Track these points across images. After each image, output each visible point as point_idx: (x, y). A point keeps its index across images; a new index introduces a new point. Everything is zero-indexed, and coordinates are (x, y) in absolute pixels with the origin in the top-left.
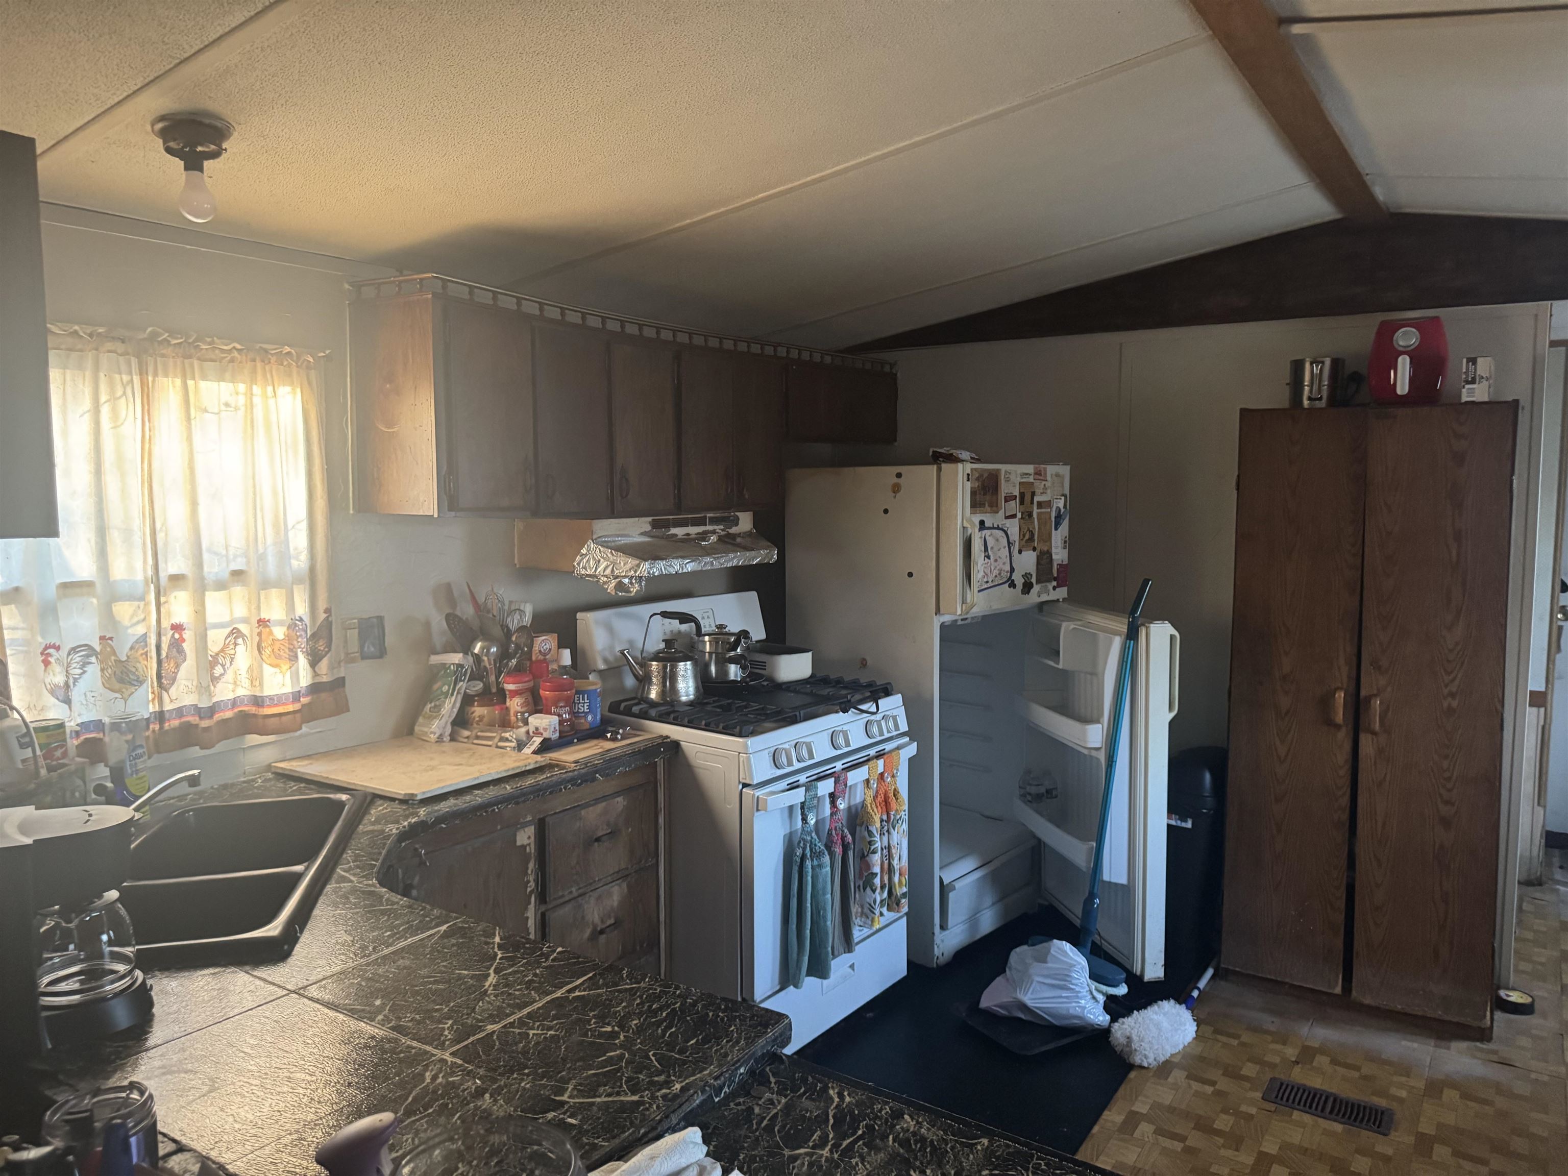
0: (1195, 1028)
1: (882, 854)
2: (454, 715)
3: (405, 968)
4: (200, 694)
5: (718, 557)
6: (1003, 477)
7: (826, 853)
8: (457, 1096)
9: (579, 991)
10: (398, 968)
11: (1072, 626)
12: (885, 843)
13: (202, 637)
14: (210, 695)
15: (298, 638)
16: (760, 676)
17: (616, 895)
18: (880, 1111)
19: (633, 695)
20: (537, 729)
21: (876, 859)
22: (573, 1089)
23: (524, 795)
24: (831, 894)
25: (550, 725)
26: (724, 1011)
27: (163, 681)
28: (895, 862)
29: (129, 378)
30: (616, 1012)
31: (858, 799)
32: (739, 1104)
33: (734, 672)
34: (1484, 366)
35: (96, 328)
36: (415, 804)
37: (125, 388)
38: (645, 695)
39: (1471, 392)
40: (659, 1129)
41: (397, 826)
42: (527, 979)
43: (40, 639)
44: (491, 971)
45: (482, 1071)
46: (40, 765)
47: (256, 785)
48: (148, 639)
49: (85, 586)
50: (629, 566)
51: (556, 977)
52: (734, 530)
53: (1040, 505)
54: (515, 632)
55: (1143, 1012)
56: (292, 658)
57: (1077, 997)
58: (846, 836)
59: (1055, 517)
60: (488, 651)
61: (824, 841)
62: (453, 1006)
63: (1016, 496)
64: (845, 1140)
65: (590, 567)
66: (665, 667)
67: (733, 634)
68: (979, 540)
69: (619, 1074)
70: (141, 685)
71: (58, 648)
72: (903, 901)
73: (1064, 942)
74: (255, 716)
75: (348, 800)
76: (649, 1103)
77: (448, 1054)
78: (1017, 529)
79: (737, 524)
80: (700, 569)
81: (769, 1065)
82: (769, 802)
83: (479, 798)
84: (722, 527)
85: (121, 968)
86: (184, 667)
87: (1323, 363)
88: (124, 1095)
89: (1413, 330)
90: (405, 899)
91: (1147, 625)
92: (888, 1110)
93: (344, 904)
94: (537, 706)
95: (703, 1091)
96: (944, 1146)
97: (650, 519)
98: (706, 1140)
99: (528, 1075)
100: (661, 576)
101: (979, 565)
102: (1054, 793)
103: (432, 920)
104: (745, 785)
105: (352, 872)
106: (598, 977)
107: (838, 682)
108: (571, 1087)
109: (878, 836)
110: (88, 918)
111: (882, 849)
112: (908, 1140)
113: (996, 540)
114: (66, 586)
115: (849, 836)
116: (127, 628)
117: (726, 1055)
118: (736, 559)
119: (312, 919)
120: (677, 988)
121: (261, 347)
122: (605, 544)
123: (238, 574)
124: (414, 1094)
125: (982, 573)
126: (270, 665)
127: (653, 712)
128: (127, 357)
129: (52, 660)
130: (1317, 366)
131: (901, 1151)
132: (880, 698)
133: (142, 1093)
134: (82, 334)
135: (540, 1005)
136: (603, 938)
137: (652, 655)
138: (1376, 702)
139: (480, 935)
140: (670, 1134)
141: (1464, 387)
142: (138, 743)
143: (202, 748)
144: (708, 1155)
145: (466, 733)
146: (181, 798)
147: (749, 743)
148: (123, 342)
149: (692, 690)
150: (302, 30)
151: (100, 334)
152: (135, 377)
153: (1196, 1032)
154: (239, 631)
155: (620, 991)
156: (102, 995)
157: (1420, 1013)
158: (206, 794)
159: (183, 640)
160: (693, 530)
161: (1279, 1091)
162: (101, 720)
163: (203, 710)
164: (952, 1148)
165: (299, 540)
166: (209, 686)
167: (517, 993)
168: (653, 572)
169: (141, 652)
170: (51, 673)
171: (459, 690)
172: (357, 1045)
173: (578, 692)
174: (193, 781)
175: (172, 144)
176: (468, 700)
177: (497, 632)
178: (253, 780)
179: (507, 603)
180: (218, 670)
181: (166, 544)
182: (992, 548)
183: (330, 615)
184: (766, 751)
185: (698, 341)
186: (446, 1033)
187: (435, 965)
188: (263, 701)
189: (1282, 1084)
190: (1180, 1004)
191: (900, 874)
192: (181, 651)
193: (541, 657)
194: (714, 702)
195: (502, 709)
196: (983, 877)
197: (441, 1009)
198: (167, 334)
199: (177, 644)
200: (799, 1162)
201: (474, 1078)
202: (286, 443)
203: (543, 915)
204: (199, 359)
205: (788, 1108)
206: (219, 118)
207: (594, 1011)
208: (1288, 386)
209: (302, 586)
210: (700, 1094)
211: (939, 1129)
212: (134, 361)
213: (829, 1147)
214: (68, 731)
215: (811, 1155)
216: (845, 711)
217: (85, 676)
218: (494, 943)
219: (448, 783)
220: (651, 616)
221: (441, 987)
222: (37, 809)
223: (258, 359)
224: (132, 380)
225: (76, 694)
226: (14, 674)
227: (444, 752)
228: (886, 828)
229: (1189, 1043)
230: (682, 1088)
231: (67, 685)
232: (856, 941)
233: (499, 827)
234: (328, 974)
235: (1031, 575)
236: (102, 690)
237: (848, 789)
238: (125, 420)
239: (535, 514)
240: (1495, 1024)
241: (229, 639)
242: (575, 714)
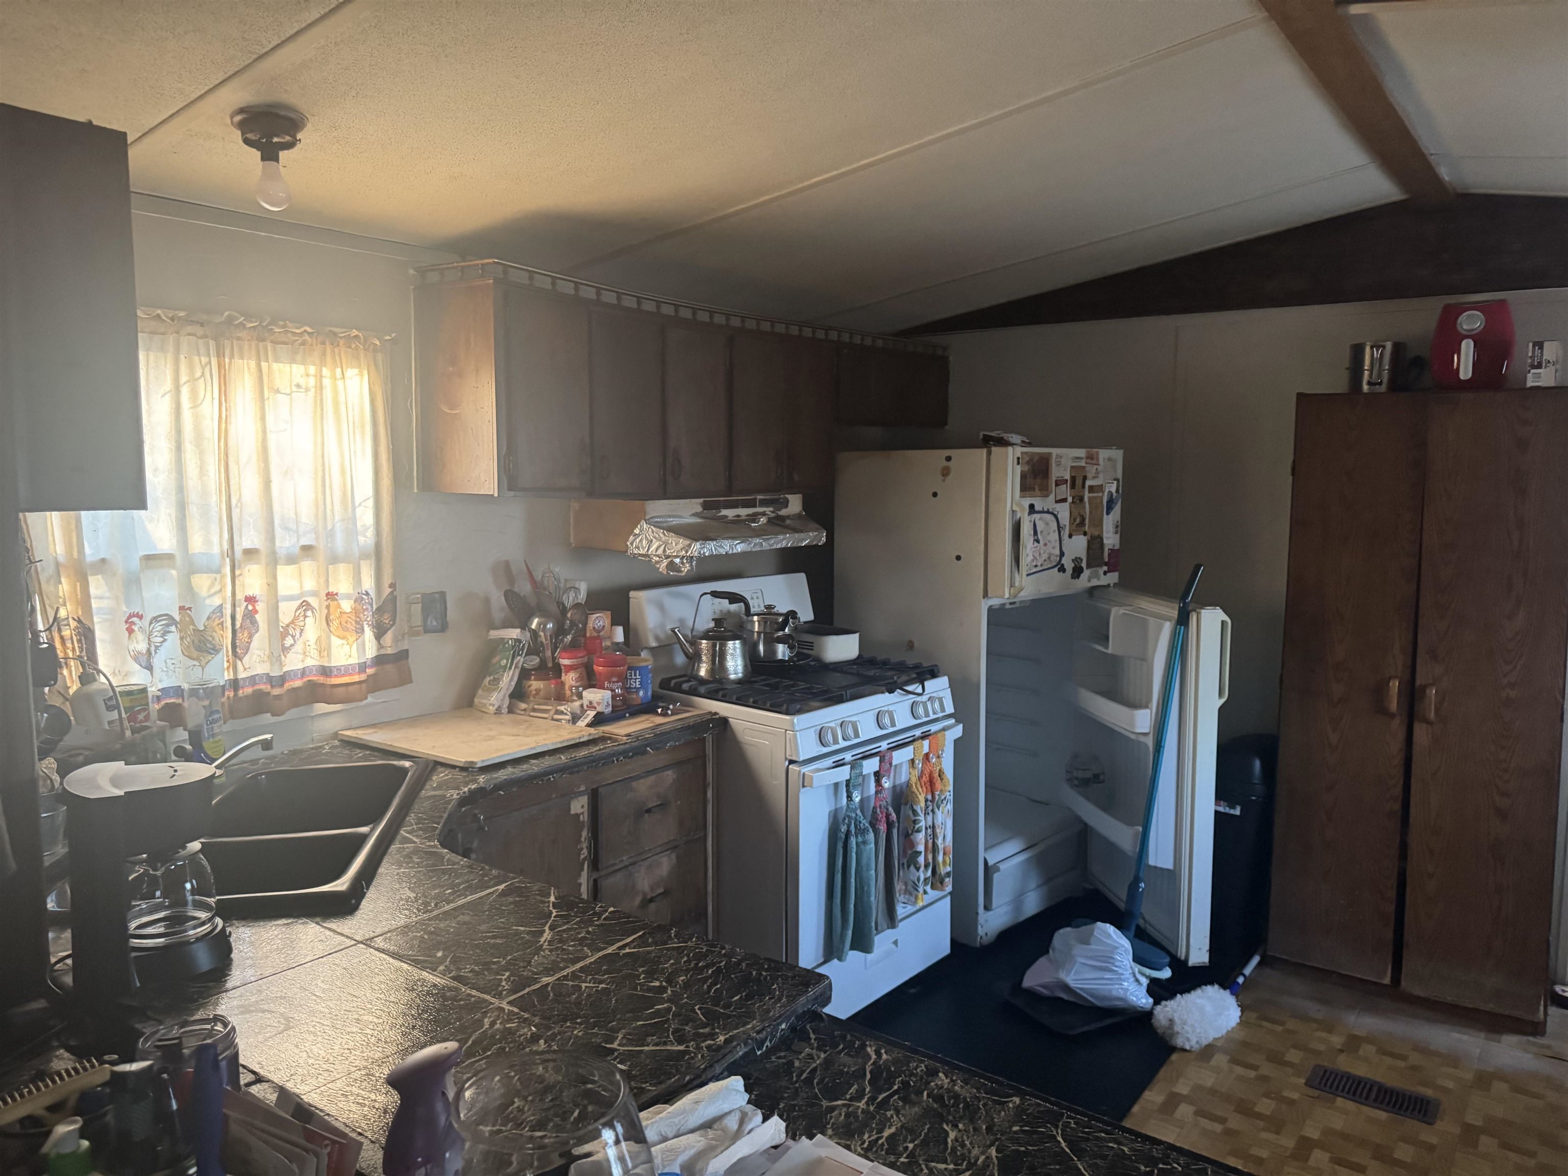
0: (1239, 1014)
1: (926, 833)
2: (512, 689)
3: (465, 923)
4: (272, 664)
5: (767, 539)
6: (1053, 461)
7: (871, 830)
8: (515, 1041)
9: (630, 948)
10: (458, 923)
11: (1122, 611)
12: (930, 823)
13: (274, 609)
14: (281, 665)
15: (364, 611)
16: (808, 656)
17: (665, 864)
18: (917, 1067)
19: (682, 673)
20: (591, 703)
21: (921, 837)
22: (622, 1038)
23: (577, 765)
24: (876, 871)
25: (603, 700)
26: (766, 971)
27: (238, 650)
28: (940, 842)
29: (208, 359)
30: (663, 969)
31: (903, 778)
32: (780, 1058)
33: (782, 651)
34: (1551, 351)
35: (177, 312)
36: (474, 772)
37: (203, 370)
38: (694, 673)
39: (1538, 376)
40: (704, 1077)
41: (457, 792)
42: (580, 936)
43: (124, 609)
44: (547, 928)
45: (537, 1020)
46: (125, 727)
47: (324, 751)
48: (224, 610)
49: (168, 558)
50: (680, 546)
51: (609, 933)
52: (783, 512)
53: (1092, 489)
54: (570, 609)
55: (1187, 996)
56: (359, 631)
57: (1120, 979)
58: (891, 815)
59: (1107, 502)
60: (545, 626)
61: (869, 818)
62: (510, 959)
63: (1067, 480)
64: (880, 1094)
65: (642, 547)
66: (714, 646)
67: (781, 615)
68: (1029, 523)
69: (666, 1026)
70: (218, 653)
71: (141, 617)
72: (947, 880)
73: (1108, 925)
74: (323, 685)
75: (411, 766)
76: (694, 1053)
77: (505, 1003)
78: (1067, 514)
79: (786, 506)
80: (749, 549)
81: (809, 1022)
82: (815, 780)
83: (535, 767)
84: (771, 509)
85: (203, 915)
86: (256, 639)
87: (1384, 347)
88: (209, 1027)
89: (1477, 313)
90: (465, 859)
91: (1198, 610)
92: (924, 1068)
93: (408, 863)
94: (590, 680)
95: (746, 1044)
96: (976, 1103)
97: (701, 500)
98: (748, 1089)
99: (580, 1024)
100: (711, 556)
101: (1028, 549)
102: (1102, 777)
103: (491, 879)
104: (791, 762)
105: (415, 834)
106: (647, 935)
107: (885, 663)
108: (620, 1036)
109: (923, 816)
110: (173, 867)
111: (926, 828)
112: (942, 1097)
113: (1046, 524)
114: (148, 558)
115: (894, 815)
116: (205, 599)
117: (769, 1011)
118: (785, 541)
119: (377, 876)
120: (723, 948)
121: (330, 331)
122: (656, 524)
123: (307, 550)
124: (473, 1037)
125: (1031, 557)
126: (338, 636)
127: (702, 690)
128: (206, 339)
129: (136, 628)
130: (1377, 351)
131: (935, 1106)
132: (926, 680)
133: (225, 1025)
134: (165, 318)
135: (593, 960)
136: (653, 906)
137: (702, 634)
138: (1432, 691)
139: (536, 894)
140: (714, 1082)
141: (1529, 372)
142: (215, 708)
143: (273, 715)
144: (749, 1102)
145: (523, 706)
146: (254, 762)
147: (795, 720)
148: (202, 325)
149: (740, 668)
150: (373, 24)
151: (180, 318)
152: (212, 358)
153: (1240, 1017)
154: (308, 604)
155: (667, 949)
156: (186, 939)
157: (1470, 1006)
158: (277, 759)
159: (256, 612)
160: (744, 512)
161: (1322, 1079)
162: (180, 687)
163: (274, 679)
164: (984, 1105)
165: (366, 517)
166: (280, 655)
167: (570, 948)
168: (704, 553)
169: (217, 622)
170: (135, 641)
171: (516, 664)
172: (420, 991)
173: (630, 668)
174: (267, 745)
175: (250, 136)
176: (525, 674)
177: (553, 608)
178: (321, 747)
179: (562, 581)
180: (289, 641)
181: (241, 519)
182: (1041, 532)
183: (395, 590)
184: (813, 729)
185: (751, 324)
186: (504, 983)
187: (494, 921)
188: (331, 671)
189: (1326, 1071)
190: (1225, 988)
191: (944, 854)
192: (254, 622)
193: (595, 634)
194: (763, 680)
195: (557, 684)
196: (1028, 860)
197: (499, 962)
198: (243, 318)
199: (250, 615)
200: (836, 1112)
201: (530, 1025)
202: (354, 423)
203: (595, 881)
204: (272, 342)
205: (827, 1063)
206: (295, 111)
207: (643, 967)
208: (1347, 371)
209: (368, 562)
210: (743, 1046)
211: (972, 1087)
212: (212, 344)
213: (866, 1099)
214: (150, 695)
215: (849, 1106)
216: (891, 691)
217: (165, 644)
218: (549, 902)
219: (506, 752)
220: (702, 595)
221: (499, 941)
222: (126, 764)
223: (327, 342)
224: (210, 362)
225: (158, 661)
226: (102, 641)
227: (502, 723)
228: (930, 808)
229: (1233, 1028)
230: (726, 1040)
231: (149, 651)
232: (900, 917)
233: (554, 796)
234: (393, 927)
235: (1082, 560)
236: (182, 657)
237: (893, 768)
238: (203, 400)
239: (591, 494)
240: (1549, 1019)
241: (299, 611)
242: (627, 689)
